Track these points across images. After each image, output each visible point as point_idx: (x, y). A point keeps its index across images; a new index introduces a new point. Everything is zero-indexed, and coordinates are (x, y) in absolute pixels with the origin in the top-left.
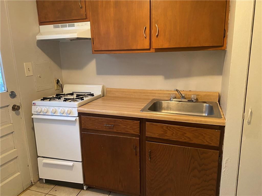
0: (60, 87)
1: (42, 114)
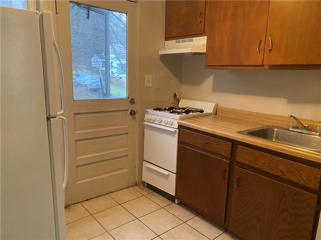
0: (177, 101)
1: (151, 122)
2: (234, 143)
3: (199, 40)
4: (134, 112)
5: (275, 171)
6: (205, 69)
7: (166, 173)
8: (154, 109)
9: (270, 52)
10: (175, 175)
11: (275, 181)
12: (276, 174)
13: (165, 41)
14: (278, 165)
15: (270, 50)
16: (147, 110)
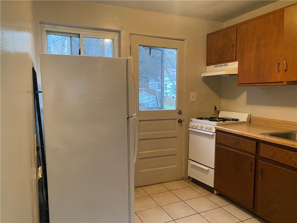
0: (217, 113)
1: (194, 128)
2: (258, 142)
3: (233, 64)
4: (181, 120)
5: (290, 163)
6: (238, 86)
7: (207, 168)
8: (197, 118)
9: (285, 72)
10: (214, 170)
11: (290, 170)
12: (290, 165)
13: (207, 66)
14: (292, 158)
15: (285, 70)
16: (191, 119)
